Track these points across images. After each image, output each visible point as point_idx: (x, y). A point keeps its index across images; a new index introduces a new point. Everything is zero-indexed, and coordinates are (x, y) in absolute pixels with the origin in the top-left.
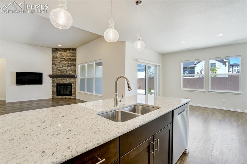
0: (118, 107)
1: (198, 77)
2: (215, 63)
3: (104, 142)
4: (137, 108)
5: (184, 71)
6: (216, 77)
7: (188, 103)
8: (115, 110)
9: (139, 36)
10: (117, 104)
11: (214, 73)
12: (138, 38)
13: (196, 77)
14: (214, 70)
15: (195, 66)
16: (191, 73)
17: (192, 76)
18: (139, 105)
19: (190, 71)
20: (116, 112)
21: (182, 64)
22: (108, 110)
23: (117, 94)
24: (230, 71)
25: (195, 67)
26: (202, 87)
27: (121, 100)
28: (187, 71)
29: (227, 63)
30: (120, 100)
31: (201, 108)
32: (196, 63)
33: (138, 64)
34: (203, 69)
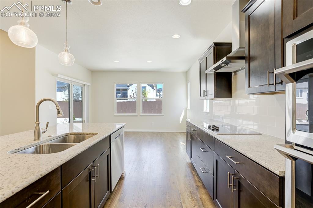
0: (41, 141)
1: (131, 100)
2: (146, 87)
3: (48, 173)
4: (68, 138)
5: (117, 94)
6: (147, 101)
7: (123, 127)
8: (37, 144)
9: (66, 46)
10: (39, 136)
11: (145, 97)
12: (65, 48)
13: (129, 100)
14: (145, 94)
15: (128, 88)
16: (124, 96)
17: (125, 100)
18: (70, 134)
19: (123, 93)
20: (40, 146)
21: (115, 85)
22: (27, 145)
23: (39, 124)
24: (157, 95)
25: (128, 90)
26: (135, 112)
27: (46, 130)
28: (119, 93)
29: (155, 88)
30: (44, 131)
31: (134, 133)
32: (129, 85)
33: (57, 81)
34: (136, 92)
